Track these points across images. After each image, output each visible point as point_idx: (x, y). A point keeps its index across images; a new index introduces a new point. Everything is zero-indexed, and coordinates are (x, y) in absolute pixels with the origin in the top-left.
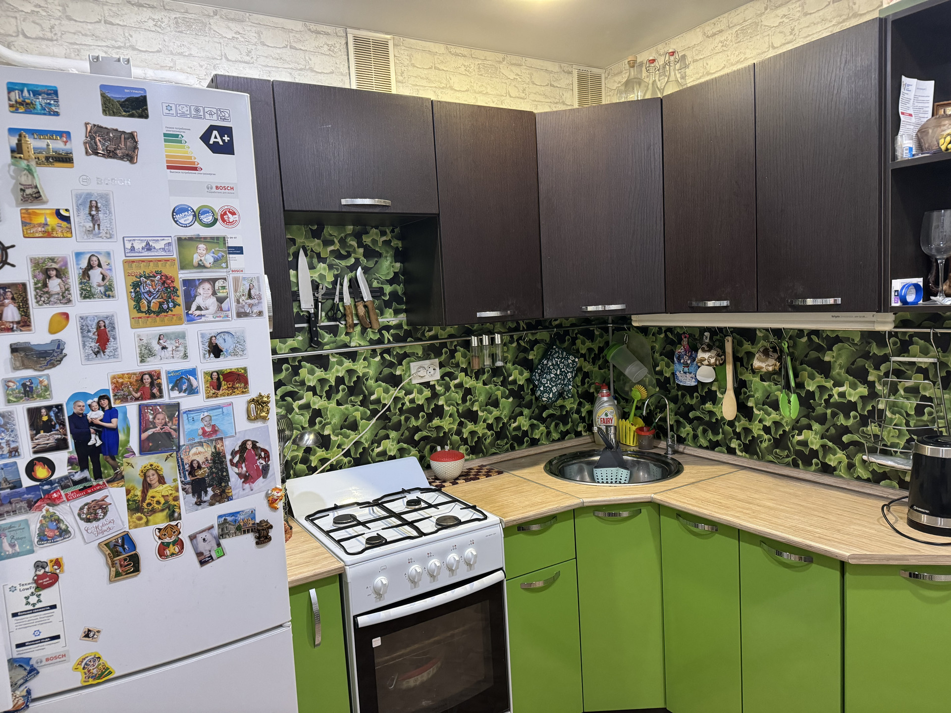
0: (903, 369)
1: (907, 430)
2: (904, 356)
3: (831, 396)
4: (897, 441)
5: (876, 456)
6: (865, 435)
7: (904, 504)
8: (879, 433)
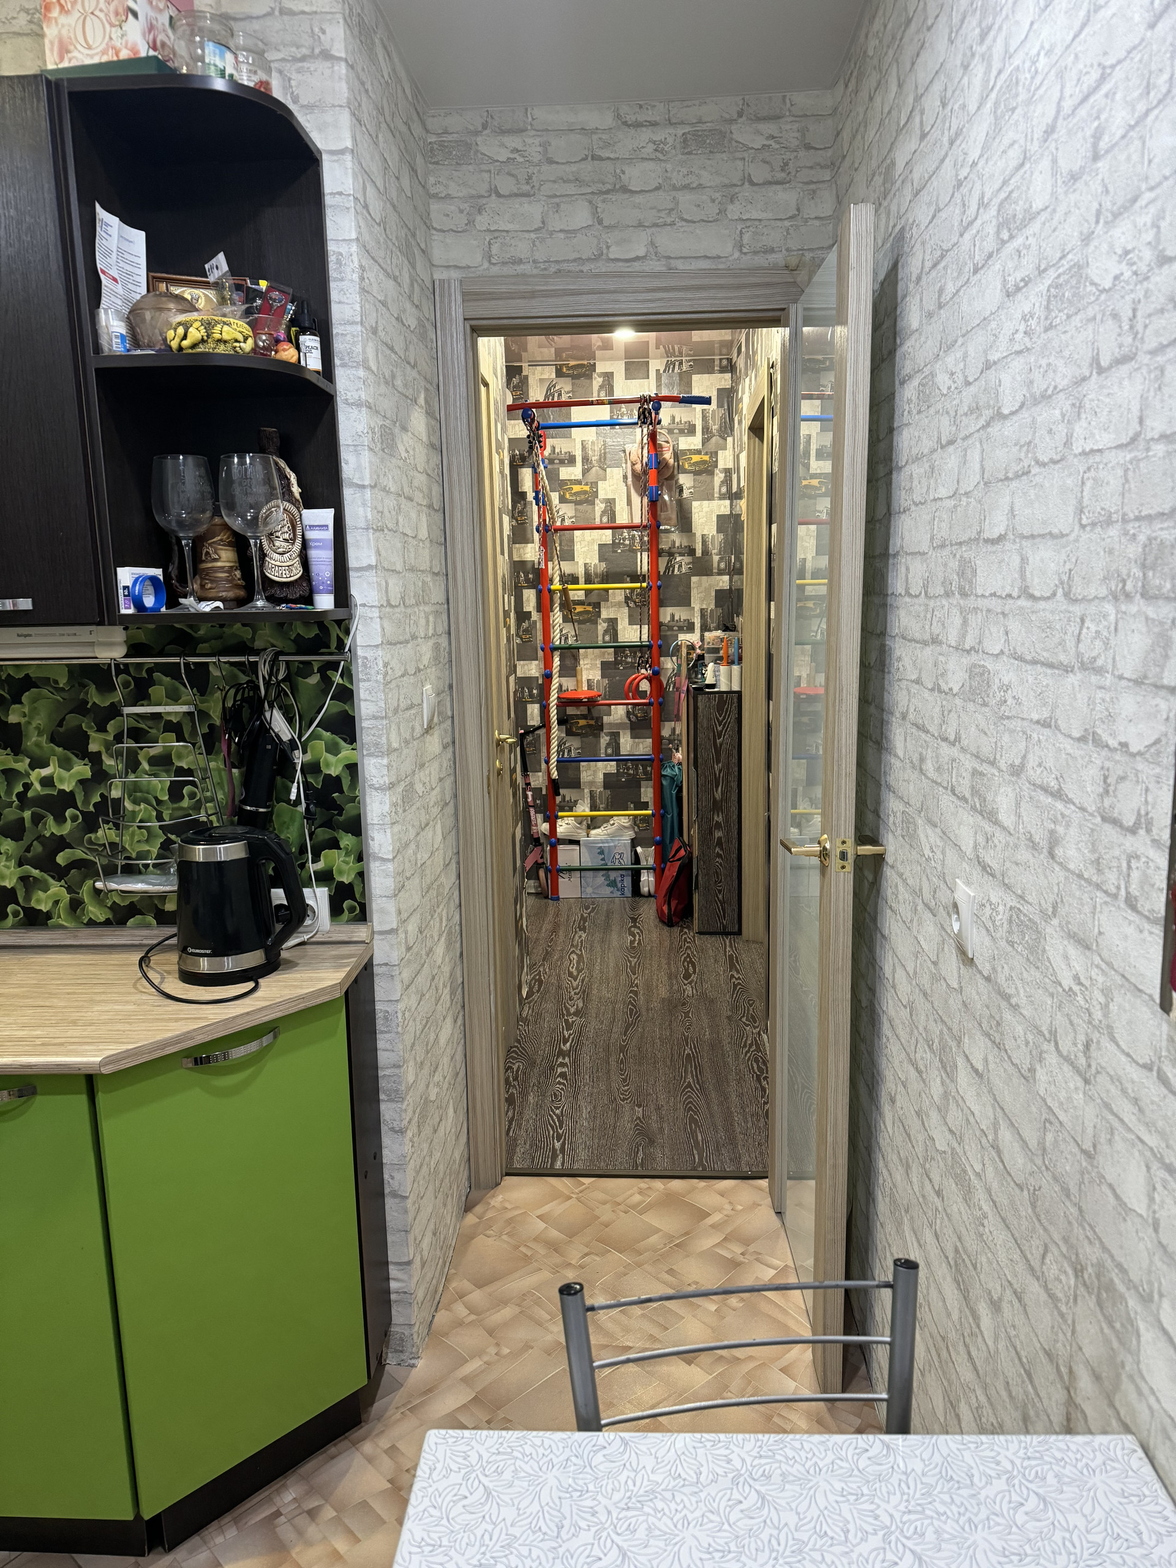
0: (144, 726)
1: (161, 827)
2: (142, 705)
3: (27, 787)
4: (147, 848)
5: (116, 880)
6: (93, 846)
7: (170, 948)
8: (117, 840)
